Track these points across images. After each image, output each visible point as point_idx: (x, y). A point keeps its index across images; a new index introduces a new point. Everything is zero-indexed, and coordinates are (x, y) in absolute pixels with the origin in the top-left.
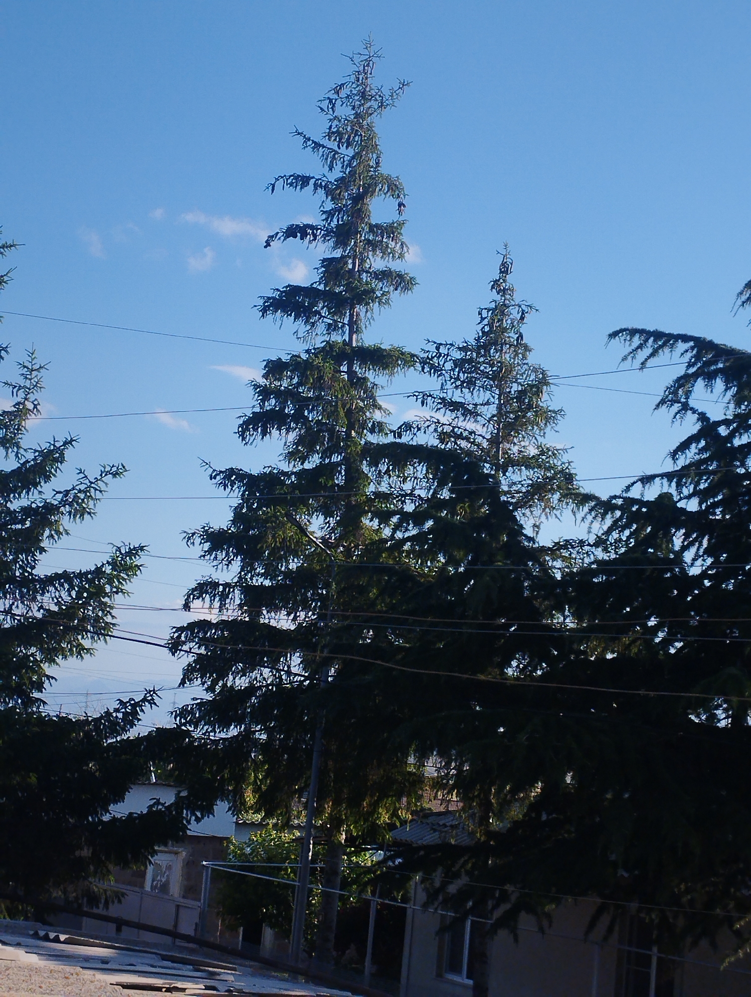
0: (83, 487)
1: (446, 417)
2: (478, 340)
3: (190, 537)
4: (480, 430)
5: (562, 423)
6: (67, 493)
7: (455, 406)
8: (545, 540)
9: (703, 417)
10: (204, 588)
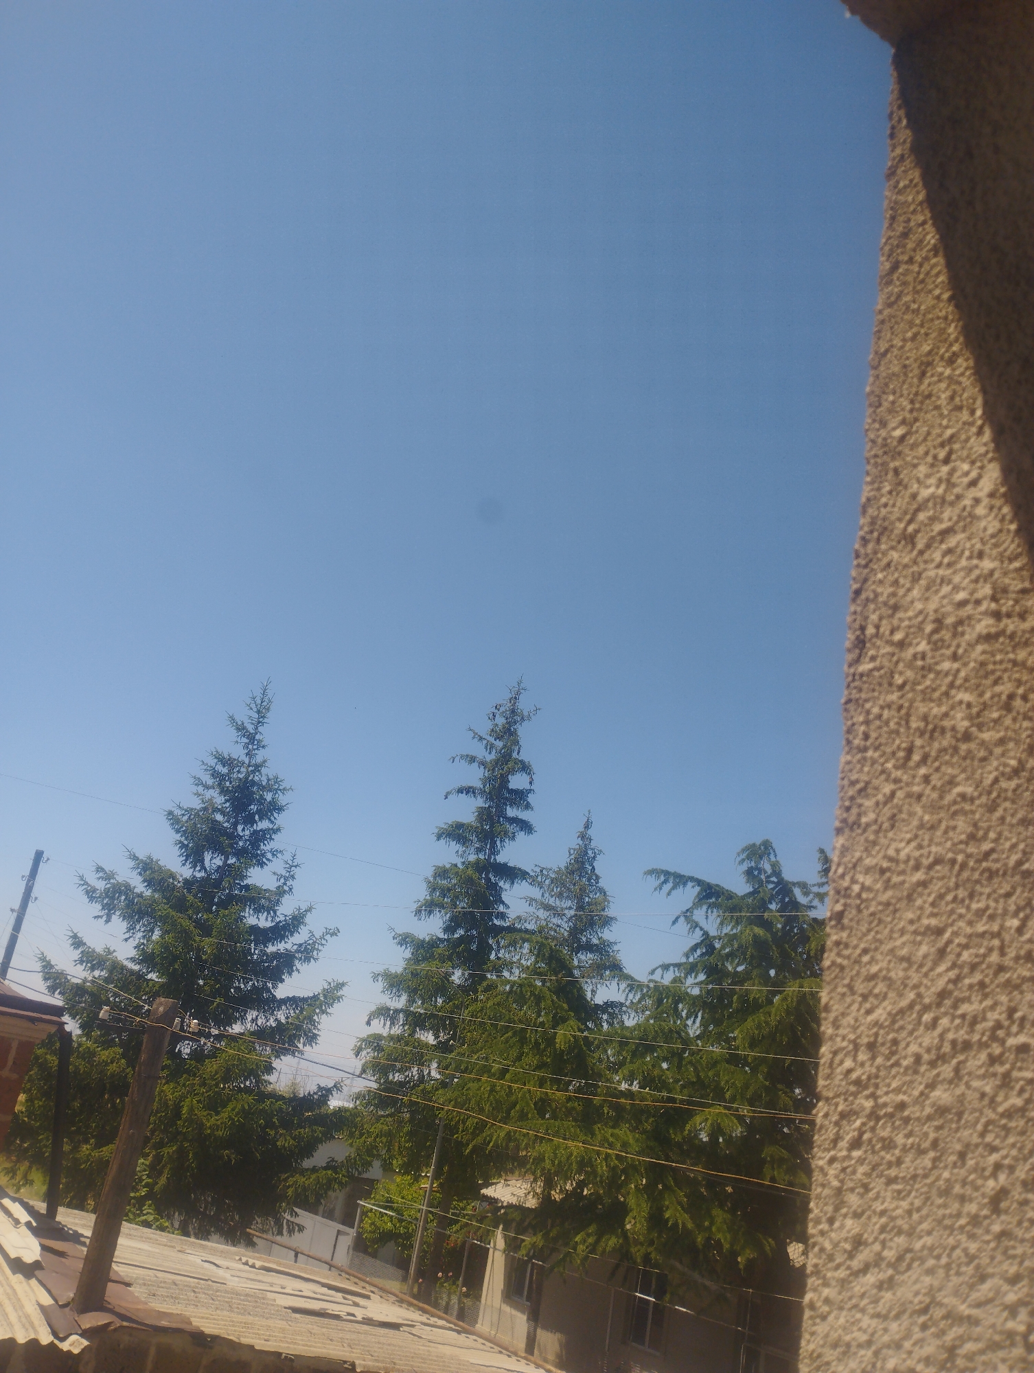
0: (311, 942)
2: (567, 868)
4: (563, 925)
5: (615, 926)
6: (300, 945)
8: (599, 1000)
10: (382, 1012)
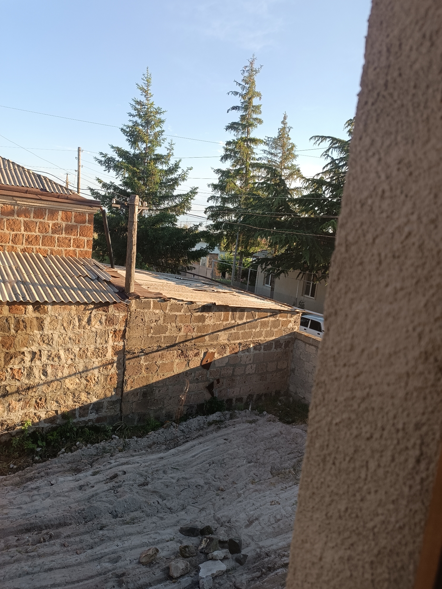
0: (183, 173)
1: (269, 156)
3: (209, 186)
4: (278, 160)
6: (180, 175)
7: (272, 154)
9: (332, 158)
10: (212, 198)
